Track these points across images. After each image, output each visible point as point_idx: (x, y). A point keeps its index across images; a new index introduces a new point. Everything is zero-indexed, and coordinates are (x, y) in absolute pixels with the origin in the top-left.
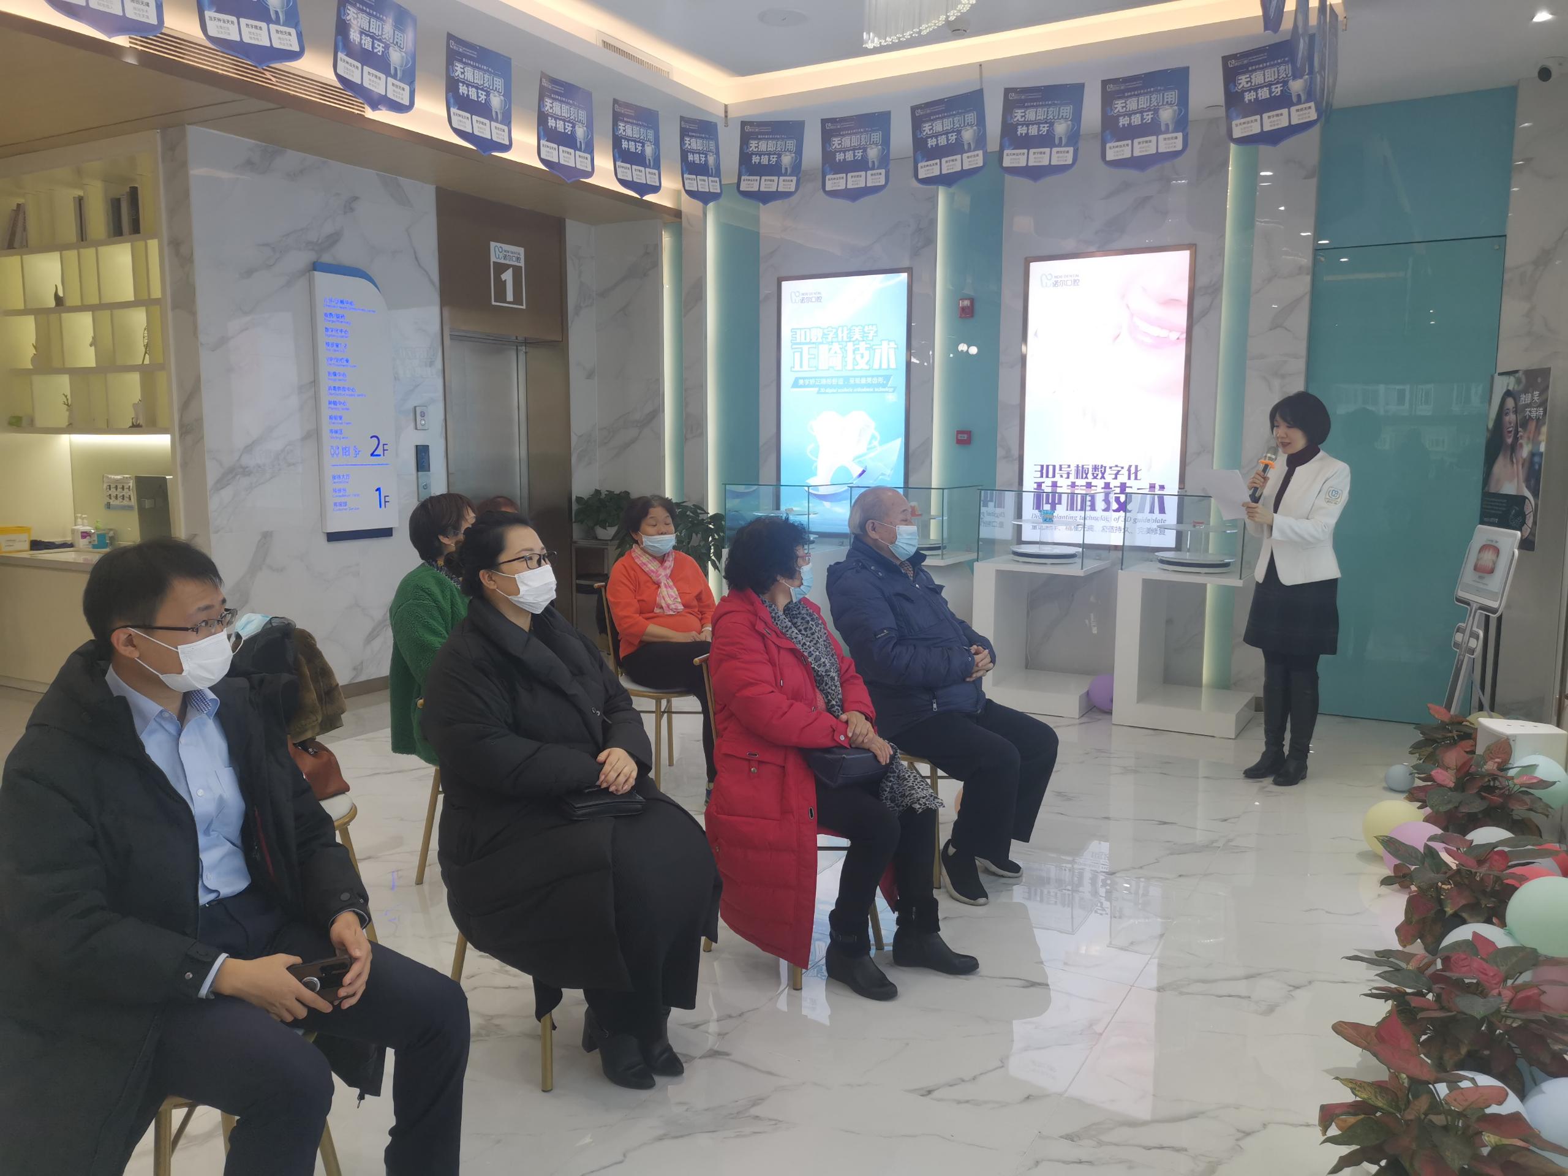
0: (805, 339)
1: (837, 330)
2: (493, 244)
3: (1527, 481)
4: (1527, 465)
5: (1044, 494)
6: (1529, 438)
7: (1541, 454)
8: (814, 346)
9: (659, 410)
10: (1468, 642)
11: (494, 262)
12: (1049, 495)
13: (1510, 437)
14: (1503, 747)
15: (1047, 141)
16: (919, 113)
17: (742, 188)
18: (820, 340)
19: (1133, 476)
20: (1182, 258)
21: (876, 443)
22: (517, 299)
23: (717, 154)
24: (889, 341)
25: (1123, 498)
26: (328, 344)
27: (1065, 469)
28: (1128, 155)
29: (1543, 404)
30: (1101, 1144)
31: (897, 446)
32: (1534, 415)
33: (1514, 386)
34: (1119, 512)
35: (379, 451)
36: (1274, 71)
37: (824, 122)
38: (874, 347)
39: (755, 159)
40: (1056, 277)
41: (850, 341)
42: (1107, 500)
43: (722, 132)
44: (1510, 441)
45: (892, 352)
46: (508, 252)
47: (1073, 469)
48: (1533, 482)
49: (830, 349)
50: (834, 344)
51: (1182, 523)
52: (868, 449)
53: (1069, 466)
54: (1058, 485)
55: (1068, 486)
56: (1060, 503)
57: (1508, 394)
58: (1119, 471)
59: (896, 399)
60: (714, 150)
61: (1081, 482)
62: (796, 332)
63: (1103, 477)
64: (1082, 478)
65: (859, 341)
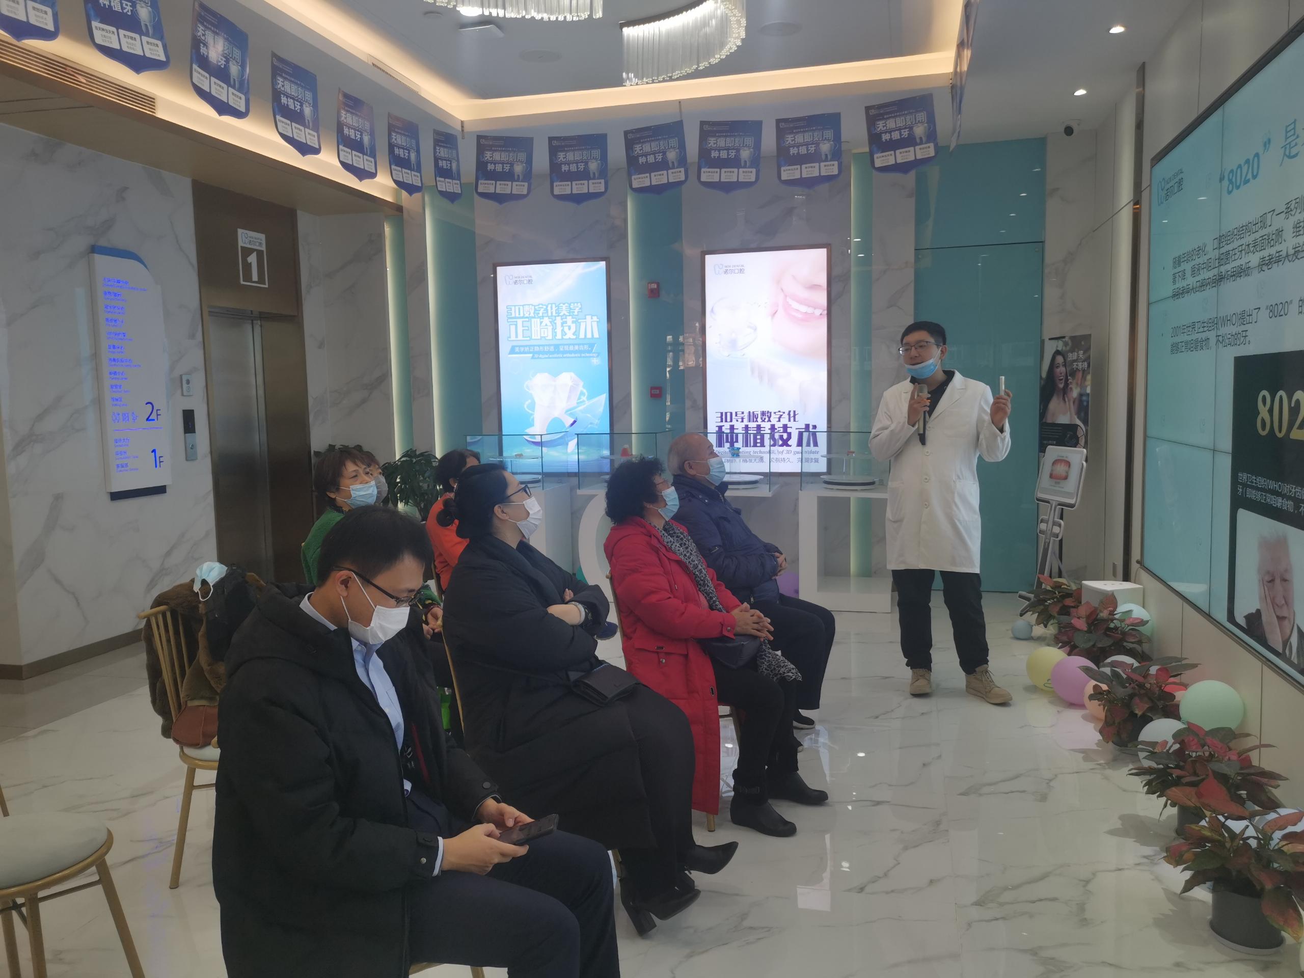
0: (519, 315)
1: (547, 307)
2: (240, 231)
3: (1078, 414)
4: (1077, 403)
5: (725, 434)
6: (1077, 384)
7: (1088, 395)
8: (527, 320)
9: (387, 375)
10: (1052, 529)
11: (241, 247)
12: (728, 435)
13: (1061, 383)
14: (1110, 600)
15: (735, 163)
16: (630, 136)
17: (480, 190)
18: (532, 315)
19: (792, 419)
20: (822, 253)
21: (584, 398)
22: (261, 280)
23: (458, 161)
24: (592, 316)
25: (785, 436)
26: (107, 320)
27: (740, 415)
28: (798, 176)
29: (1087, 359)
30: (1002, 904)
31: (603, 399)
32: (1080, 367)
33: (1063, 347)
34: (783, 446)
35: (153, 416)
36: (903, 120)
37: (551, 139)
38: (579, 321)
39: (490, 167)
40: (726, 267)
41: (558, 316)
42: (772, 437)
43: (461, 143)
44: (1061, 386)
45: (595, 324)
46: (252, 238)
47: (746, 415)
48: (1082, 414)
49: (541, 323)
50: (545, 318)
51: (831, 453)
52: (577, 403)
53: (743, 413)
54: (735, 428)
55: (743, 428)
56: (737, 441)
57: (1058, 353)
58: (781, 415)
59: (599, 362)
60: (456, 159)
61: (752, 425)
62: (511, 308)
63: (769, 421)
64: (753, 422)
65: (567, 316)
